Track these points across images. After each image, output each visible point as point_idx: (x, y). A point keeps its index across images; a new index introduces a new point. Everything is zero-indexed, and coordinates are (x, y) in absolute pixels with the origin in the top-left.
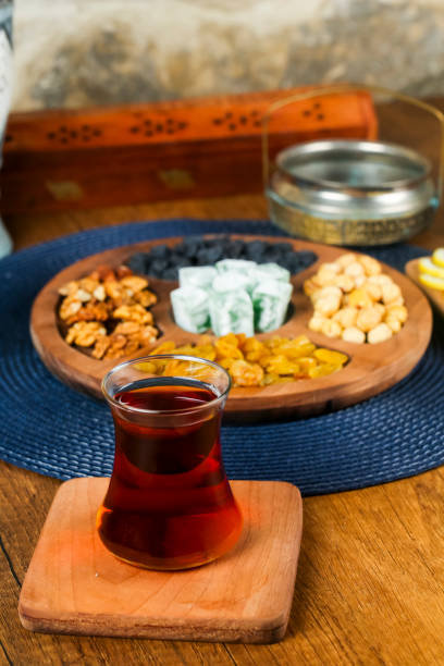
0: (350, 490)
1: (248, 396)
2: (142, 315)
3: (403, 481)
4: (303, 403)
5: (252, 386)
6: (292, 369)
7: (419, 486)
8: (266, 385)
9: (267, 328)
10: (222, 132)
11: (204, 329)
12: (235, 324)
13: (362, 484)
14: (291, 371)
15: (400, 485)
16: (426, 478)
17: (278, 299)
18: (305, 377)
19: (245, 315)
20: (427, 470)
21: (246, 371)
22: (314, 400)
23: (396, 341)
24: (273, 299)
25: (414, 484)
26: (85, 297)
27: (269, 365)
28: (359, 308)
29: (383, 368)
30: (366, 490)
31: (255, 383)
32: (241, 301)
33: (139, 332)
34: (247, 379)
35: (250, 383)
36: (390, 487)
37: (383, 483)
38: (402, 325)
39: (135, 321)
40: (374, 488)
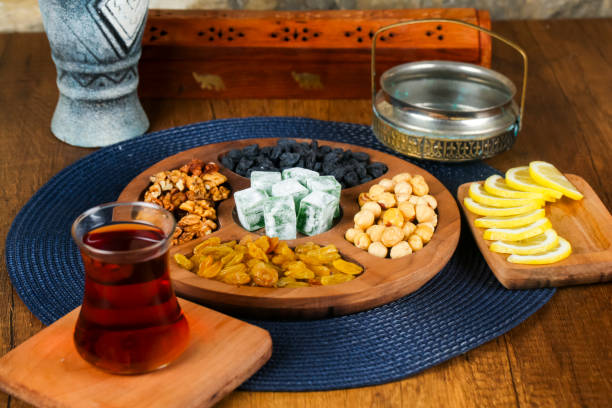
0: (317, 390)
1: (261, 295)
2: (204, 209)
3: (366, 389)
4: (307, 307)
5: (268, 287)
6: (308, 275)
7: (378, 394)
8: (279, 287)
9: (311, 232)
10: (350, 44)
11: (257, 227)
12: (279, 227)
13: (328, 386)
14: (306, 277)
15: (361, 392)
16: (386, 389)
17: (321, 209)
18: (317, 283)
19: (289, 221)
20: (392, 381)
21: (264, 273)
22: (317, 305)
23: (411, 260)
24: (316, 208)
25: (375, 392)
26: (167, 186)
27: (287, 270)
28: (389, 225)
29: (388, 283)
30: (331, 393)
31: (270, 284)
32: (286, 207)
33: (199, 224)
34: (264, 280)
35: (266, 284)
36: (352, 392)
37: (347, 388)
38: (425, 244)
39: (197, 214)
40: (338, 392)
